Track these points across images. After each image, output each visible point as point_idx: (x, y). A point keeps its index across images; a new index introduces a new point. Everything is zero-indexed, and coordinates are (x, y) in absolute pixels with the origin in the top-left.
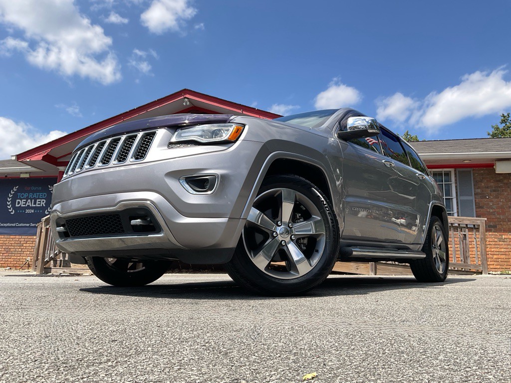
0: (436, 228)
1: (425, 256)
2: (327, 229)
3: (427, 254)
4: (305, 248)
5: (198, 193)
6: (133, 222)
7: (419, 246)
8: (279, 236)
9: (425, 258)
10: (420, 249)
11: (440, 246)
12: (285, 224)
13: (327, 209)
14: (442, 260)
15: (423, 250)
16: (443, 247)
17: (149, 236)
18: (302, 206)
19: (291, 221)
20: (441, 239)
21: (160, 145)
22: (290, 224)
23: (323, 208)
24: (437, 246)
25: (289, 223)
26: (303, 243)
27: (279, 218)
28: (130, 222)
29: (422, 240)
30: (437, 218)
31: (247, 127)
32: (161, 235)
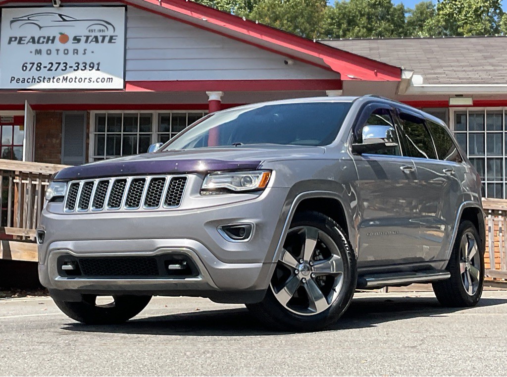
0: (467, 236)
1: (449, 276)
2: (346, 268)
3: (451, 274)
4: (324, 284)
5: (234, 241)
6: (171, 267)
7: (443, 263)
8: (300, 273)
9: (450, 278)
10: (444, 268)
11: (473, 260)
12: (306, 262)
13: (347, 248)
14: (473, 279)
15: (448, 269)
16: (477, 261)
17: (186, 279)
18: (323, 244)
19: (312, 260)
20: (474, 251)
21: (193, 192)
22: (311, 263)
23: (343, 248)
24: (468, 260)
25: (310, 261)
26: (322, 280)
27: (301, 256)
28: (168, 267)
29: (448, 254)
30: (471, 223)
31: (274, 172)
32: (199, 279)
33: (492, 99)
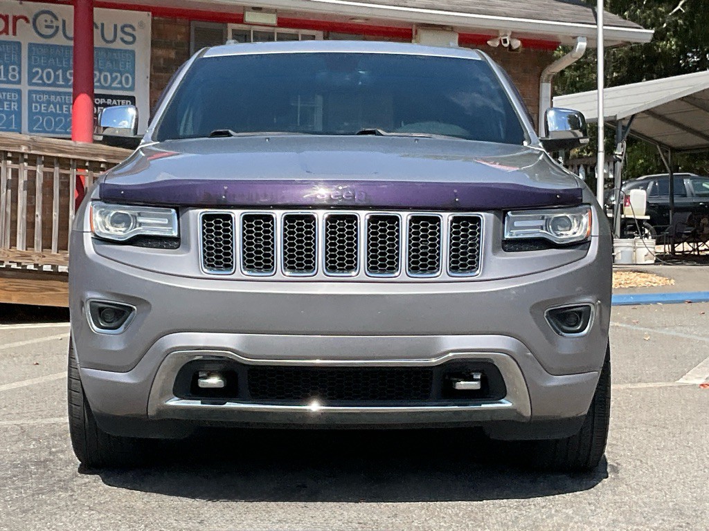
17: (483, 406)
21: (495, 246)
31: (593, 209)
32: (506, 404)
33: (298, 17)
